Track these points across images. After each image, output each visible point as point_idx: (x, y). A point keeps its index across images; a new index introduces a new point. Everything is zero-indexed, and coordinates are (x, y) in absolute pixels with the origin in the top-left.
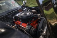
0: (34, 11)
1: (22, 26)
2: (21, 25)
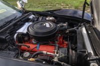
0: (51, 18)
1: (49, 53)
2: (45, 52)
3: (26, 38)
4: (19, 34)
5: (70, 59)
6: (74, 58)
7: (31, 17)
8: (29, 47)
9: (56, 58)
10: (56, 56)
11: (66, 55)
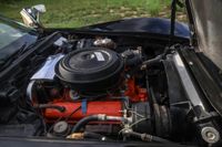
0: (104, 41)
1: (110, 118)
2: (102, 116)
3: (54, 91)
4: (37, 82)
5: (158, 124)
6: (165, 121)
7: (60, 42)
8: (63, 110)
9: (127, 126)
10: (126, 122)
11: (149, 117)
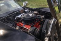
0: (36, 12)
2: (24, 27)
5: (35, 33)
6: (37, 32)
11: (34, 30)
